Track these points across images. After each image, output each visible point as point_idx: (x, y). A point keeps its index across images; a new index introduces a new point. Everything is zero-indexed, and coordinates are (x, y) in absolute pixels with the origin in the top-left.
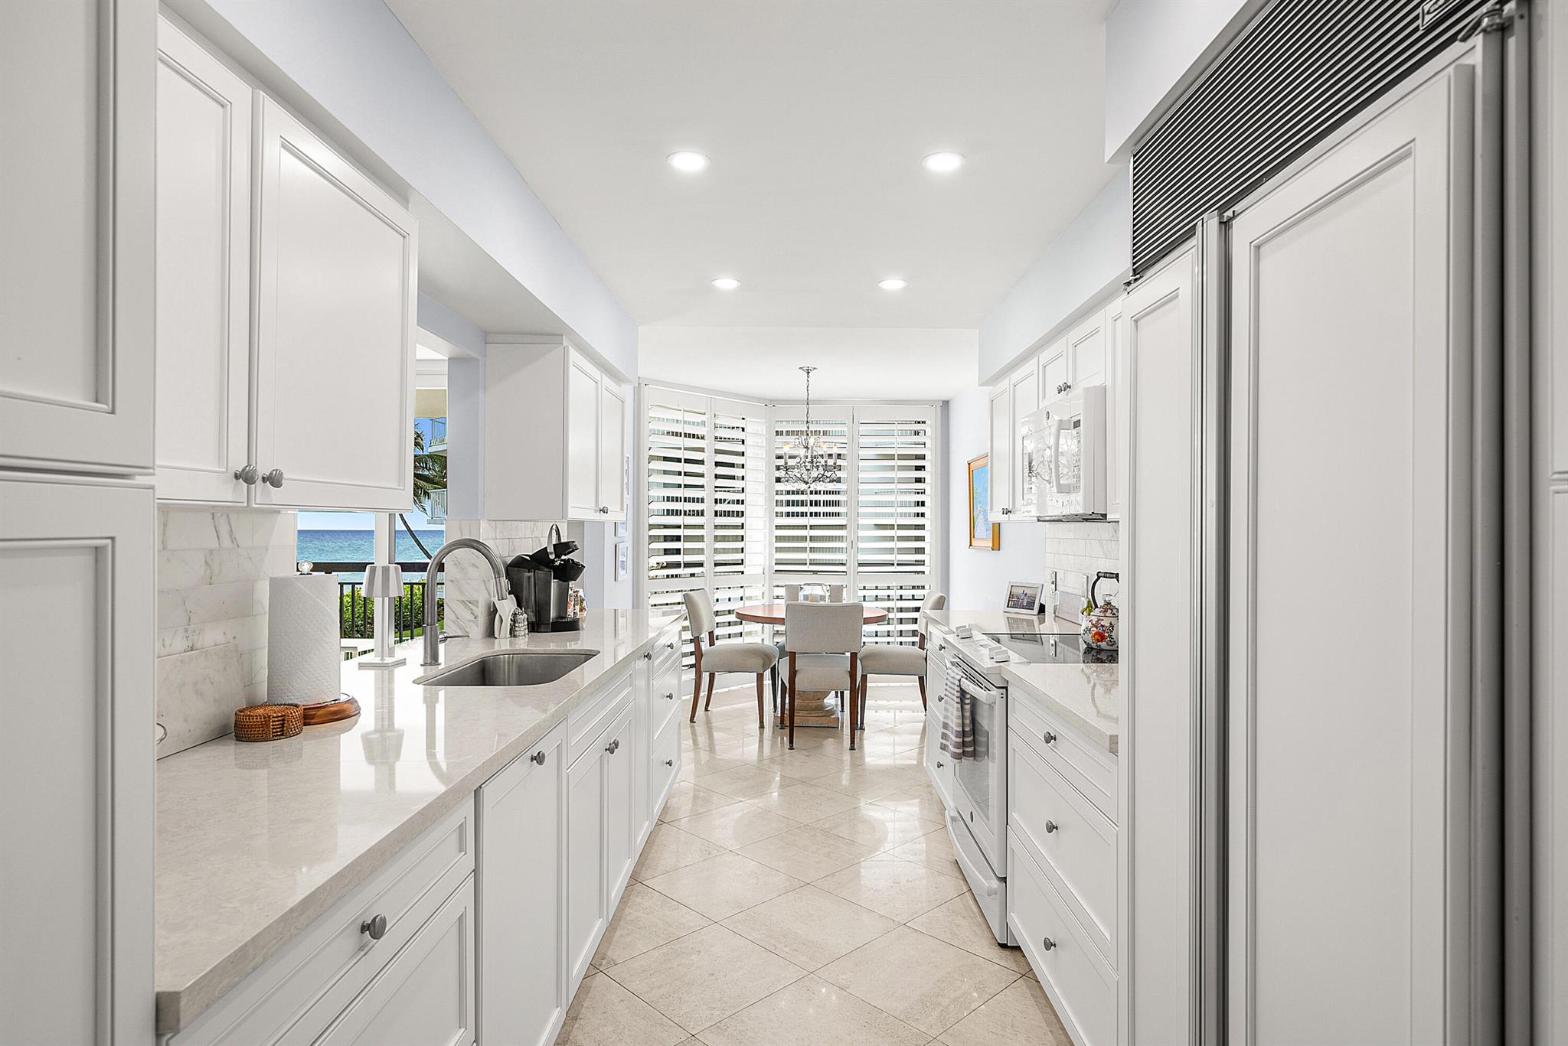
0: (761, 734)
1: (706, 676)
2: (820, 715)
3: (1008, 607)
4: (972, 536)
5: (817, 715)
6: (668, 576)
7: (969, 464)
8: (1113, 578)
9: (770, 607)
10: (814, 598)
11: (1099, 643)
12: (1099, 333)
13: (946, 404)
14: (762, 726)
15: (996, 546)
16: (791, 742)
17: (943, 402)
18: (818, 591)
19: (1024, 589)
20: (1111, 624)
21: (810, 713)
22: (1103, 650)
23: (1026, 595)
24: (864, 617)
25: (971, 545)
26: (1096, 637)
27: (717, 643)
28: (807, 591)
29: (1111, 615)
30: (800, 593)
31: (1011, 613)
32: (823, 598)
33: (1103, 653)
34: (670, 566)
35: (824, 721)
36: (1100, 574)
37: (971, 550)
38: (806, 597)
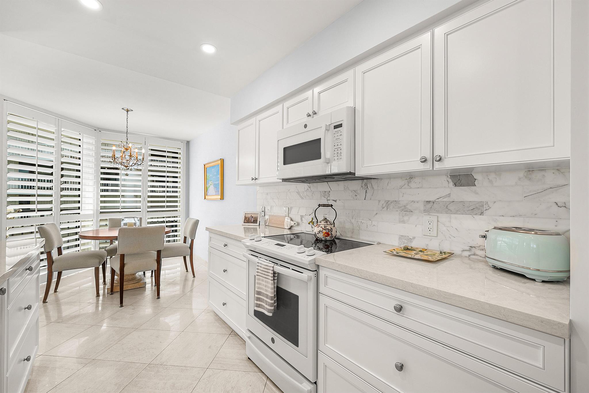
0: (98, 301)
1: (55, 274)
2: (135, 282)
3: (244, 223)
4: (206, 194)
5: (132, 283)
6: (22, 217)
7: (205, 165)
8: (330, 206)
9: (97, 231)
10: (130, 224)
11: (326, 238)
12: (347, 82)
13: (188, 143)
14: (98, 295)
15: (222, 199)
16: (121, 302)
17: (187, 141)
18: (132, 221)
19: (251, 214)
20: (331, 228)
21: (129, 283)
22: (328, 240)
23: (252, 217)
24: (165, 231)
25: (205, 198)
26: (325, 235)
27: (64, 252)
28: (126, 221)
29: (330, 224)
30: (122, 222)
31: (246, 225)
32: (135, 224)
33: (327, 242)
34: (24, 210)
35: (137, 285)
36: (320, 205)
37: (205, 200)
38: (125, 224)
